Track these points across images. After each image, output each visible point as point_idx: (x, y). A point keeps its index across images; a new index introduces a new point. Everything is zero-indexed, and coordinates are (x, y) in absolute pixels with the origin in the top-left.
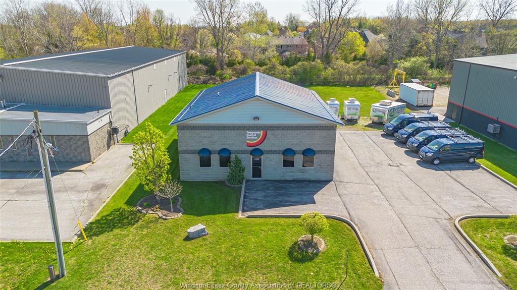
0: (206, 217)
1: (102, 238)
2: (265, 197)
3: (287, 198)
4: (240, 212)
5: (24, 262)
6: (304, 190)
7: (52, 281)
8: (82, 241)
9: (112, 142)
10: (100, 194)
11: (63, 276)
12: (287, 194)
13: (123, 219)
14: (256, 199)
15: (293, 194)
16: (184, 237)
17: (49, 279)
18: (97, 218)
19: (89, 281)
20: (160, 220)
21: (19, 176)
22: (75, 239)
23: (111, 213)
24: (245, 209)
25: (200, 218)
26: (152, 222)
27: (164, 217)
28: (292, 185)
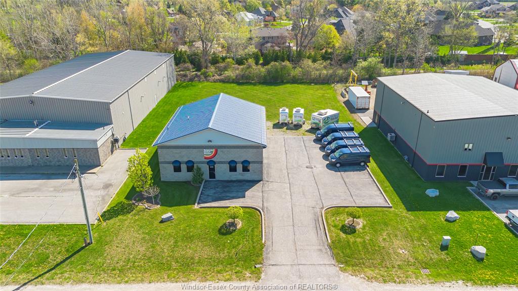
0: (174, 208)
1: (112, 221)
2: (215, 193)
3: (228, 194)
4: (196, 204)
5: (69, 235)
6: (241, 188)
7: (86, 246)
8: (100, 223)
9: (115, 148)
10: (108, 191)
11: (92, 243)
12: (229, 191)
13: (124, 210)
14: (208, 195)
15: (233, 191)
16: (160, 221)
17: (84, 245)
18: (108, 209)
19: (106, 246)
20: (146, 210)
21: (53, 177)
22: (96, 222)
23: (116, 205)
24: (200, 202)
25: (170, 208)
26: (141, 211)
27: (149, 208)
28: (235, 184)
